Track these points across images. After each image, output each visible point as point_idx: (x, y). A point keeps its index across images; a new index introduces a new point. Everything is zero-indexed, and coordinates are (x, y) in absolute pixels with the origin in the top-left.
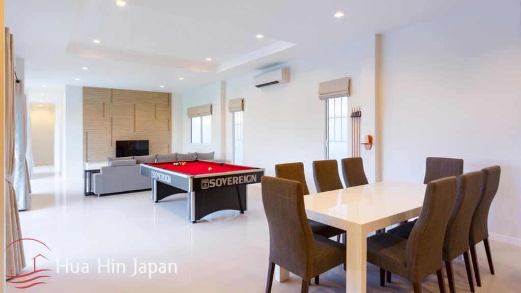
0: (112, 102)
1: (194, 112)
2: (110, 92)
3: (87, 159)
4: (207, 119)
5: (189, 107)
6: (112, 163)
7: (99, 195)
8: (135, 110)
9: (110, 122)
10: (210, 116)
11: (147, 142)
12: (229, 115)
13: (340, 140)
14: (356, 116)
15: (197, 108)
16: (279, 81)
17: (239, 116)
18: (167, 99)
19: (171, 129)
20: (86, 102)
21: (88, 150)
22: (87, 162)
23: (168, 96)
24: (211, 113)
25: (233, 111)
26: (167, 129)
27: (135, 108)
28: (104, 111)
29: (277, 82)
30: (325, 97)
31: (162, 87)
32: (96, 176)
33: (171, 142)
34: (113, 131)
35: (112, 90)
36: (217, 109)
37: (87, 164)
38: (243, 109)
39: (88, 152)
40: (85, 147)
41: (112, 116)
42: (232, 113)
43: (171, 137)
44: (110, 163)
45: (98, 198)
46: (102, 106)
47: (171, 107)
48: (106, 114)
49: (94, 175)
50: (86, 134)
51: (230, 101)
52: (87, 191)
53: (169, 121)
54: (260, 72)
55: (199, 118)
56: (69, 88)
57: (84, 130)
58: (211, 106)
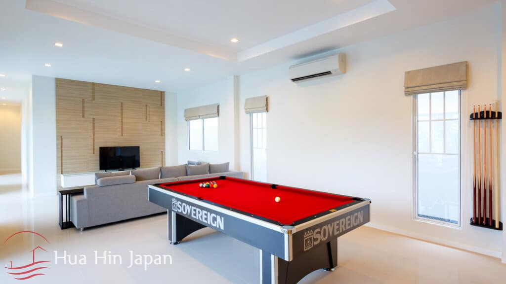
0: (94, 99)
1: (191, 114)
2: (91, 87)
3: (61, 170)
4: (212, 123)
5: (186, 108)
6: (102, 182)
7: (82, 229)
8: (122, 109)
9: (92, 124)
10: (216, 119)
11: (137, 148)
12: (244, 117)
13: (442, 152)
14: (476, 118)
15: (197, 109)
16: (331, 72)
17: (260, 119)
18: (159, 98)
19: (164, 133)
20: (59, 98)
21: (64, 158)
22: (62, 173)
23: (161, 94)
24: (218, 115)
25: (250, 112)
26: (160, 133)
27: (122, 106)
28: (83, 111)
29: (329, 73)
30: (412, 91)
31: (157, 81)
32: (78, 202)
33: (164, 149)
34: (96, 136)
35: (94, 84)
36: (228, 109)
37: (62, 176)
38: (267, 110)
39: (64, 161)
40: (60, 155)
41: (95, 117)
42: (249, 115)
43: (164, 142)
44: (99, 181)
45: (82, 233)
46: (82, 103)
47: (164, 108)
48: (86, 115)
49: (75, 199)
50: (60, 138)
51: (247, 100)
52: (64, 221)
53: (162, 123)
54: (295, 62)
55: (200, 121)
56: (36, 79)
57: (57, 133)
58: (218, 106)
